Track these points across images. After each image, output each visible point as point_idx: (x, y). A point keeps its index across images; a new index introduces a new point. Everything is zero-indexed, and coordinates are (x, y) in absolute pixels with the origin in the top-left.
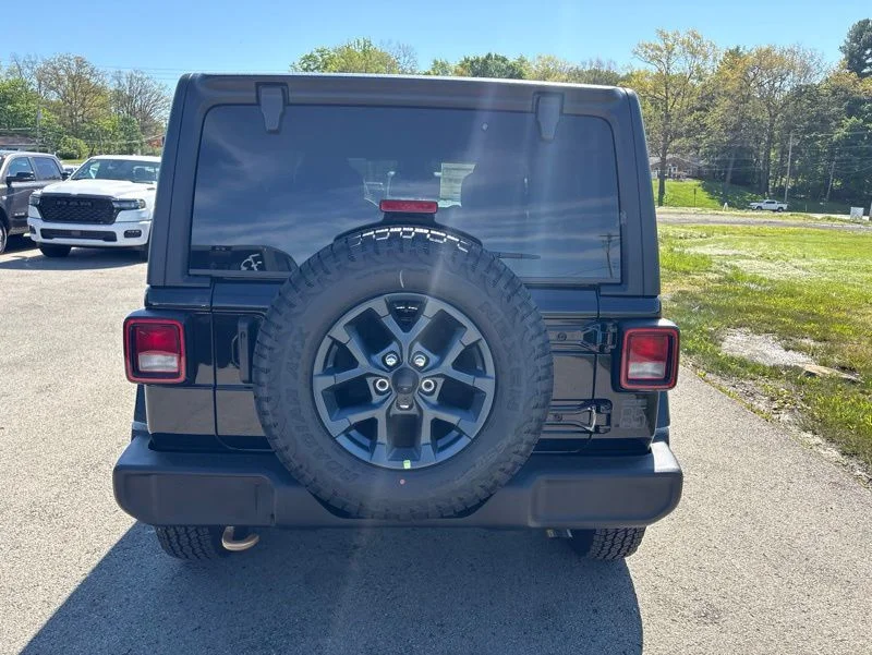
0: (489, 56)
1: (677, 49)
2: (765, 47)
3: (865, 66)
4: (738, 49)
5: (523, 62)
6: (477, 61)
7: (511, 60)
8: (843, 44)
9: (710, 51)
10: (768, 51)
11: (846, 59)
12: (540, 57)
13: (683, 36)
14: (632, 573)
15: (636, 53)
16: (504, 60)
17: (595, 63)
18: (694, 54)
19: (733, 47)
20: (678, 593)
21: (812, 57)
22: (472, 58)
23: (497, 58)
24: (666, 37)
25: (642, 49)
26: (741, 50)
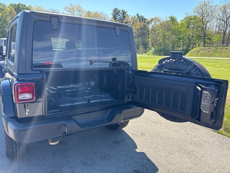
0: (19, 4)
1: (75, 9)
2: (96, 12)
3: (117, 19)
4: (89, 11)
5: (31, 7)
6: (16, 5)
7: (27, 6)
8: (112, 13)
9: (83, 11)
10: (96, 13)
11: (113, 17)
12: (36, 6)
13: (76, 6)
14: (125, 131)
15: (65, 9)
16: (25, 6)
17: (53, 10)
18: (79, 11)
19: (88, 11)
20: (135, 132)
21: (106, 15)
22: (13, 4)
23: (22, 5)
24: (72, 6)
25: (66, 8)
26: (90, 12)
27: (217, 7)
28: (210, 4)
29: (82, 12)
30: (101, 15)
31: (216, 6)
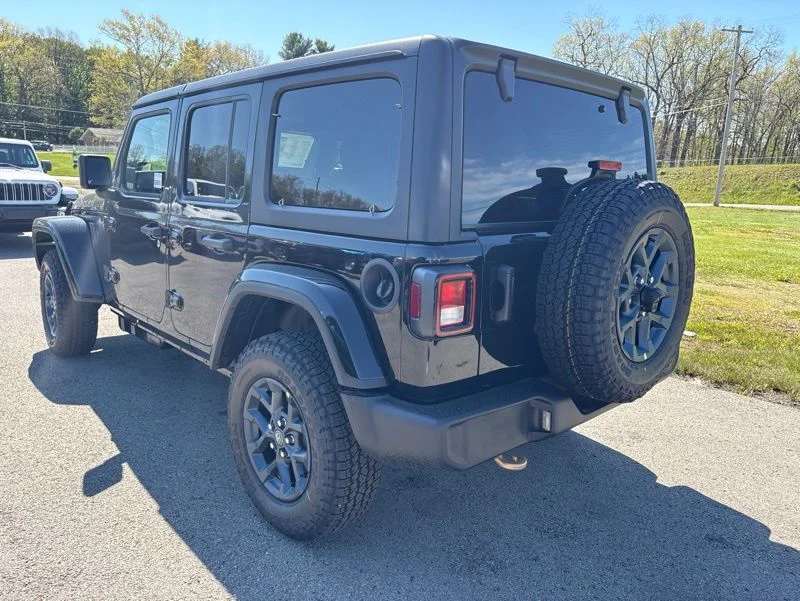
1: (144, 31)
2: (223, 43)
4: (197, 41)
8: (281, 50)
9: (176, 39)
10: (225, 47)
13: (148, 20)
15: (103, 29)
18: (161, 39)
19: (192, 39)
24: (131, 18)
25: (111, 27)
26: (200, 42)
27: (629, 41)
28: (606, 32)
29: (173, 43)
30: (243, 55)
31: (624, 37)
